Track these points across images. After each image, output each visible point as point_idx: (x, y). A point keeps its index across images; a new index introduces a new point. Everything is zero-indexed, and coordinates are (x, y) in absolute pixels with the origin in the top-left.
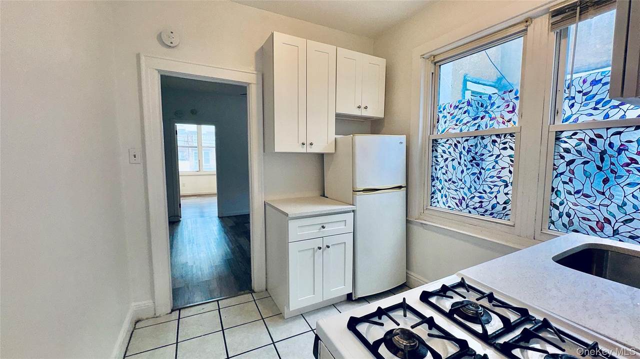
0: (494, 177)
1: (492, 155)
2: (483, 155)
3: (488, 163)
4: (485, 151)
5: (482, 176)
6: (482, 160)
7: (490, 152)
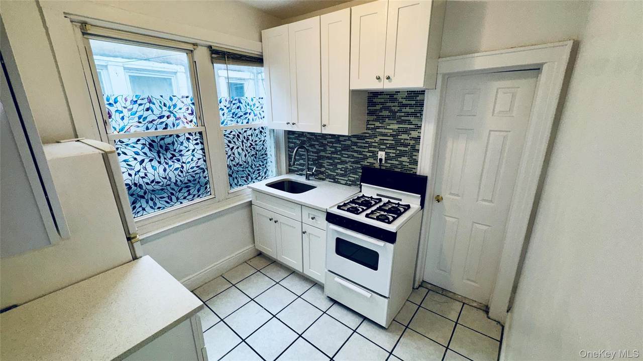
0: (194, 167)
1: (189, 150)
2: (181, 151)
3: (187, 157)
4: (182, 148)
5: (185, 169)
6: (181, 155)
7: (186, 147)
